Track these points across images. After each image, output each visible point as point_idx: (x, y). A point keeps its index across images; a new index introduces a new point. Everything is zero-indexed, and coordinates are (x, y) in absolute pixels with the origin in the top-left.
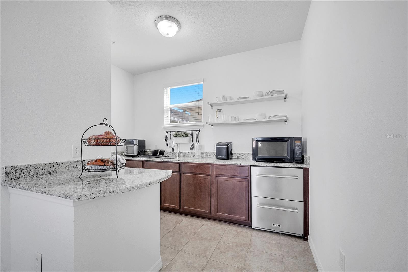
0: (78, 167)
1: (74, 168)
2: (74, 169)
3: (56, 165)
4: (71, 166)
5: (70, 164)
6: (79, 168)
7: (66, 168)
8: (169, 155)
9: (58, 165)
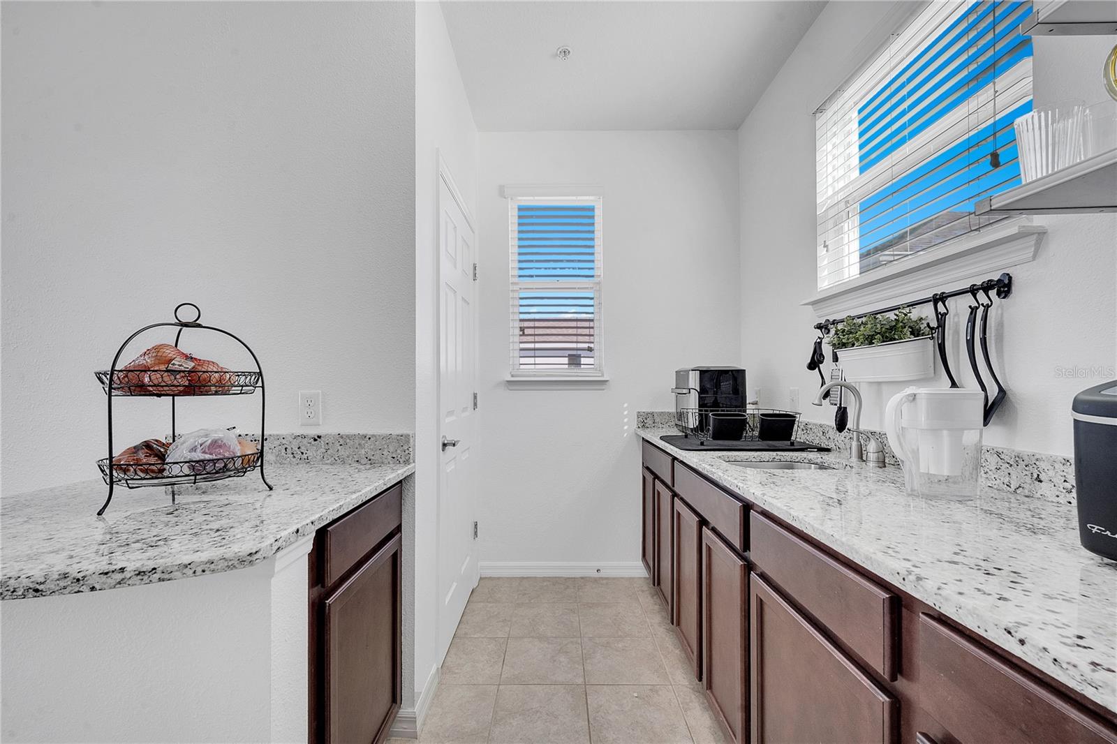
0: (302, 453)
1: (293, 454)
2: (294, 457)
3: (252, 441)
4: (286, 449)
5: (284, 441)
6: (305, 456)
7: (274, 451)
8: (831, 445)
9: (255, 441)
